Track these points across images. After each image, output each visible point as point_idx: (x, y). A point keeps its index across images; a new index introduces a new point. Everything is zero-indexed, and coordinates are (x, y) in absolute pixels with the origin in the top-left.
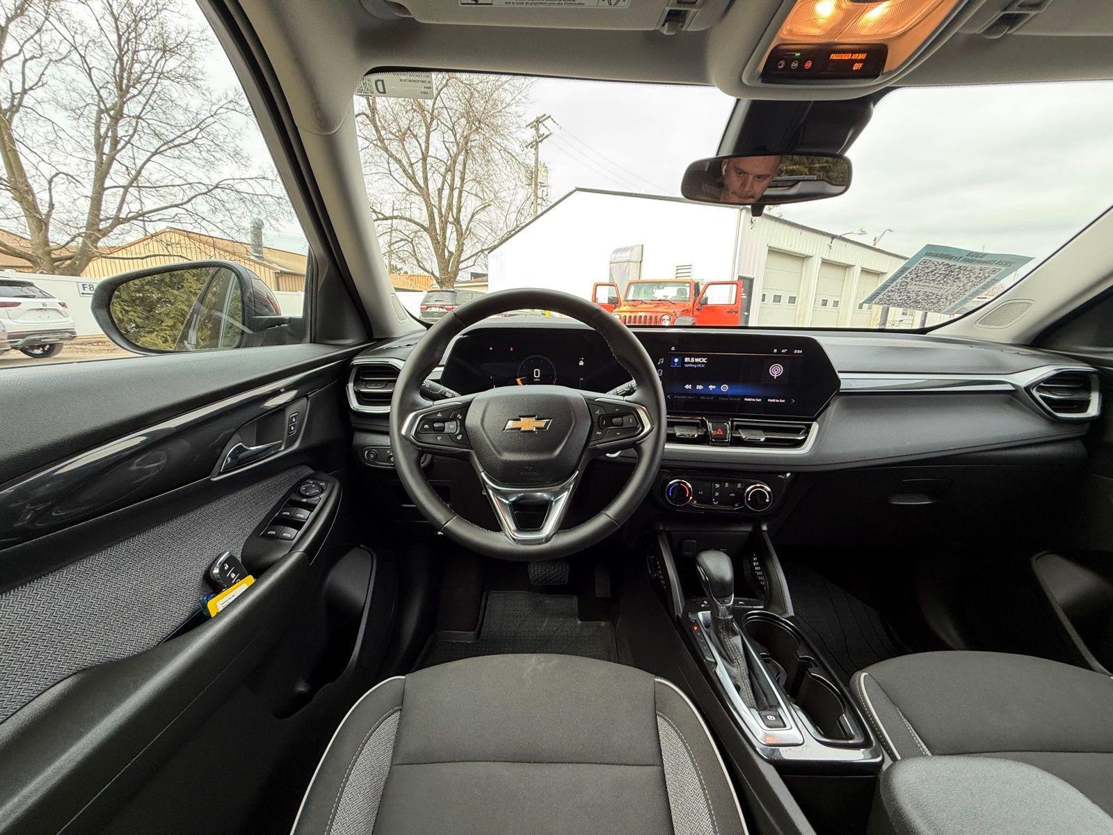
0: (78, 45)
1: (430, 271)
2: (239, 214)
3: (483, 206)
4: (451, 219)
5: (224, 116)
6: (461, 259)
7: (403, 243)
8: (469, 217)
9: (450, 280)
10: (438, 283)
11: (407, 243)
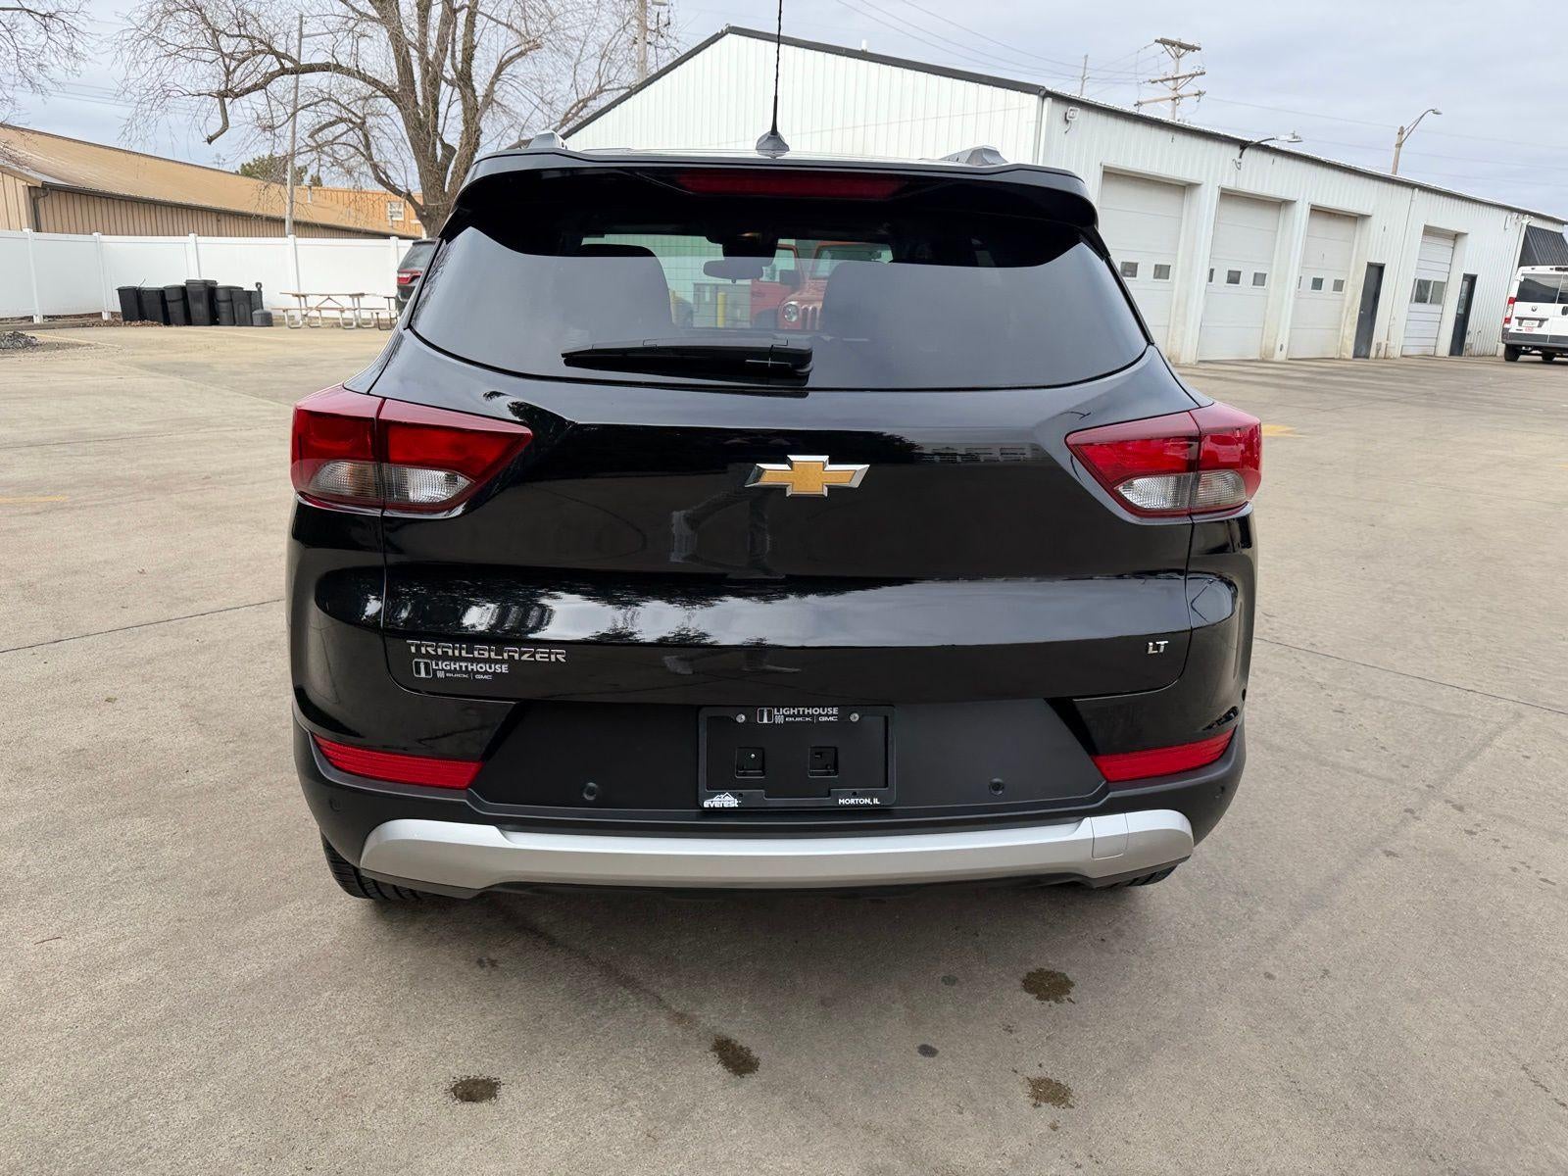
1: (404, 190)
3: (523, 48)
4: (449, 73)
7: (342, 127)
8: (493, 69)
10: (421, 217)
11: (352, 129)
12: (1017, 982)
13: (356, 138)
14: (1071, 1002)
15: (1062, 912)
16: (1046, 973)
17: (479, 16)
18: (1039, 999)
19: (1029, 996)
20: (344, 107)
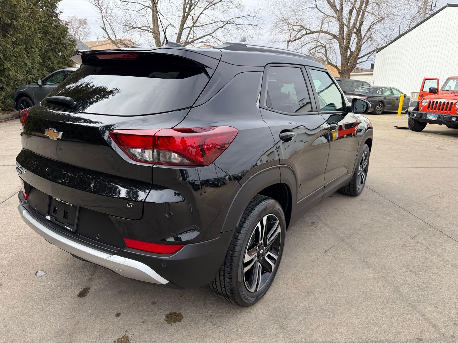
1: (335, 65)
2: (235, 36)
4: (355, 31)
6: (359, 56)
7: (319, 48)
9: (348, 71)
10: (339, 73)
11: (322, 48)
12: (168, 313)
13: (323, 51)
14: (171, 325)
15: (215, 303)
16: (179, 315)
17: (366, 12)
18: (165, 320)
19: (164, 317)
20: (320, 42)
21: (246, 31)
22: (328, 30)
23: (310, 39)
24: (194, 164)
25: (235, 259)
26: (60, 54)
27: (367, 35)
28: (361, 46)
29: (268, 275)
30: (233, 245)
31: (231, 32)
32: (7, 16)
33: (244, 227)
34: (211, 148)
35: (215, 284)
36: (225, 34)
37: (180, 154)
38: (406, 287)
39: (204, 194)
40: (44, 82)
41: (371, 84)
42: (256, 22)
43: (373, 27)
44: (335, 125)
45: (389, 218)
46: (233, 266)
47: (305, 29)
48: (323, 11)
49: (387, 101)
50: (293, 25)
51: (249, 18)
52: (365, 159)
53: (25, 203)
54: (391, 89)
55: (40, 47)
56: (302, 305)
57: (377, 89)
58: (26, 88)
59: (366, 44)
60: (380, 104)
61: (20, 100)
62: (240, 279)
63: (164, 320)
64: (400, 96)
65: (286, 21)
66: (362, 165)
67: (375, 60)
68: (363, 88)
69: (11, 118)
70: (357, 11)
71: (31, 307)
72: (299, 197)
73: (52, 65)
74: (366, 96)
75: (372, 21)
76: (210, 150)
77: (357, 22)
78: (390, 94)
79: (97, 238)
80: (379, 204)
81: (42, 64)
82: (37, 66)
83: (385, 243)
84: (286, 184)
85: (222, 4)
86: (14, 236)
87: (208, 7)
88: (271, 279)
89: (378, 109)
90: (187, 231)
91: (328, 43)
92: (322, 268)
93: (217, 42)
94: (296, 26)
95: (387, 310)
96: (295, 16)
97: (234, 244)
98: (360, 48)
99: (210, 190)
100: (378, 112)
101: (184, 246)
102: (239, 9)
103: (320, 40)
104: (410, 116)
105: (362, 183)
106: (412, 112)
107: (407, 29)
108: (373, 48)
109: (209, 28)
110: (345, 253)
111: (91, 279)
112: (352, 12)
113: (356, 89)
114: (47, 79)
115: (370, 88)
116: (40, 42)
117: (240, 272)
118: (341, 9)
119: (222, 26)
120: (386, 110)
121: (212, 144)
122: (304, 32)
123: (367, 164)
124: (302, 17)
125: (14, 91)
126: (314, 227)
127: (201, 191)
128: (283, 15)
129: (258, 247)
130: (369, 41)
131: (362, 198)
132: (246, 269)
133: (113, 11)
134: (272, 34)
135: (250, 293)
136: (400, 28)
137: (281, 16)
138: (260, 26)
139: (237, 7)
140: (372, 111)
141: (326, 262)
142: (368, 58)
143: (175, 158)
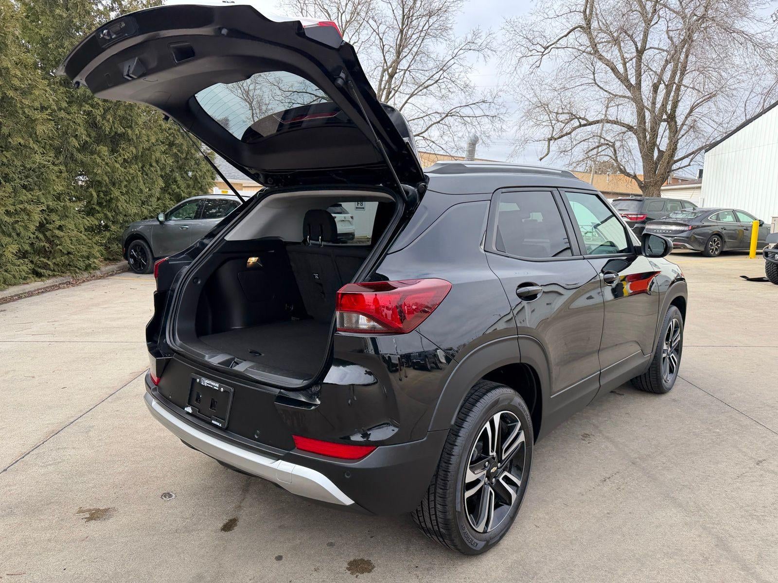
0: (380, 33)
2: (460, 135)
3: (705, 98)
4: (664, 117)
5: (462, 56)
6: (676, 158)
9: (656, 184)
10: (641, 187)
11: (608, 148)
12: (352, 559)
13: (610, 152)
14: (357, 577)
15: (423, 549)
16: (369, 563)
17: (682, 86)
18: (347, 568)
19: (346, 565)
20: (604, 139)
21: (478, 126)
22: (617, 119)
23: (586, 134)
24: (389, 331)
25: (451, 476)
26: (190, 174)
27: (687, 122)
28: (677, 142)
29: (507, 510)
30: (448, 454)
31: (454, 129)
32: (121, 123)
33: (463, 428)
34: (414, 310)
35: (422, 515)
36: (444, 132)
37: (370, 317)
38: (739, 539)
39: (404, 379)
40: (167, 217)
41: (699, 205)
42: (494, 110)
43: (697, 110)
44: (613, 275)
45: (718, 431)
46: (448, 486)
47: (577, 118)
48: (607, 88)
49: (729, 233)
50: (557, 113)
51: (483, 106)
52: (675, 332)
53: (155, 390)
54: (734, 212)
55: (163, 164)
56: (560, 558)
57: (707, 213)
58: (141, 227)
59: (686, 139)
60: (716, 239)
61: (132, 244)
62: (458, 508)
63: (345, 569)
64: (751, 223)
65: (544, 107)
66: (670, 341)
67: (703, 163)
68: (684, 212)
69: (117, 271)
70: (667, 86)
71: (158, 542)
72: (555, 389)
73: (178, 190)
74: (689, 226)
75: (693, 100)
76: (413, 314)
77: (667, 103)
78: (732, 220)
79: (256, 437)
80: (702, 408)
81: (164, 190)
82: (157, 192)
83: (710, 469)
84: (530, 366)
85: (439, 87)
86: (128, 443)
87: (416, 92)
88: (511, 516)
89: (713, 248)
90: (379, 426)
91: (618, 139)
92: (596, 505)
93: (430, 145)
94: (562, 113)
95: (702, 573)
96: (559, 98)
97: (449, 452)
98: (676, 145)
99: (412, 373)
100: (712, 252)
101: (376, 449)
102: (467, 93)
103: (604, 135)
104: (768, 259)
105: (671, 371)
106: (772, 252)
107: (758, 110)
108: (698, 144)
109: (418, 125)
110: (637, 484)
111: (239, 507)
112: (659, 87)
113: (671, 214)
114: (172, 213)
115: (695, 211)
116: (163, 157)
117: (460, 496)
118: (639, 83)
119: (438, 120)
120: (728, 248)
121: (416, 304)
122: (576, 123)
123: (679, 339)
124: (572, 99)
125: (122, 231)
126: (587, 442)
127: (400, 375)
128: (539, 98)
129: (487, 463)
130: (691, 132)
131: (674, 398)
132: (469, 494)
133: (269, 107)
134: (521, 129)
135: (477, 533)
136: (746, 108)
137: (535, 99)
138: (501, 116)
139: (462, 90)
140: (702, 251)
141: (604, 496)
142: (691, 161)
143: (364, 322)
